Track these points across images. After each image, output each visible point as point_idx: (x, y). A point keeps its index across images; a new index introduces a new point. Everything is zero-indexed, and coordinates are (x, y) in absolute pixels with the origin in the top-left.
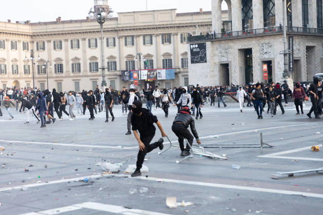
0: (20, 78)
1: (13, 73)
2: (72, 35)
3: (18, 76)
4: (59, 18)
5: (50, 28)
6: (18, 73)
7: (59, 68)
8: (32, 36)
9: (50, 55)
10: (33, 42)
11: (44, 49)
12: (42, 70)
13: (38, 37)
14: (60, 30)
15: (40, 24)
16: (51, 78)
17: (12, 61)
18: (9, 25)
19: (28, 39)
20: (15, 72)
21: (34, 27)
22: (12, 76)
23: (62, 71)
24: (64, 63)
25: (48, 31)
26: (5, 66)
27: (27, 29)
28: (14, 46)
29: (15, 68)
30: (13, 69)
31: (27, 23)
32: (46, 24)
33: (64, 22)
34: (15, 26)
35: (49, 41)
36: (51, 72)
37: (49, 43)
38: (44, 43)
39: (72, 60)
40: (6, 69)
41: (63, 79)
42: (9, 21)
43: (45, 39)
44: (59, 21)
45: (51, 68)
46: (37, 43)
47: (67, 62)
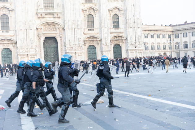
0: (167, 52)
1: (163, 49)
2: (192, 30)
3: (166, 50)
4: (186, 22)
5: (181, 27)
6: (166, 49)
7: (186, 46)
8: (172, 32)
9: (182, 40)
10: (173, 34)
11: (178, 37)
12: (177, 47)
13: (175, 32)
14: (186, 27)
15: (176, 25)
16: (182, 51)
17: (163, 44)
18: (161, 27)
19: (170, 33)
20: (165, 48)
21: (173, 27)
22: (163, 51)
23: (187, 47)
24: (188, 43)
25: (180, 28)
26: (160, 46)
27: (170, 28)
28: (164, 37)
29: (164, 47)
30: (163, 47)
31: (170, 25)
32: (179, 25)
33: (188, 24)
34: (165, 27)
35: (181, 33)
36: (182, 48)
37: (181, 34)
38: (178, 34)
39: (193, 42)
40: (160, 47)
41: (188, 51)
42: (162, 25)
43: (179, 32)
44: (186, 23)
45: (181, 46)
46: (175, 35)
47: (190, 43)
